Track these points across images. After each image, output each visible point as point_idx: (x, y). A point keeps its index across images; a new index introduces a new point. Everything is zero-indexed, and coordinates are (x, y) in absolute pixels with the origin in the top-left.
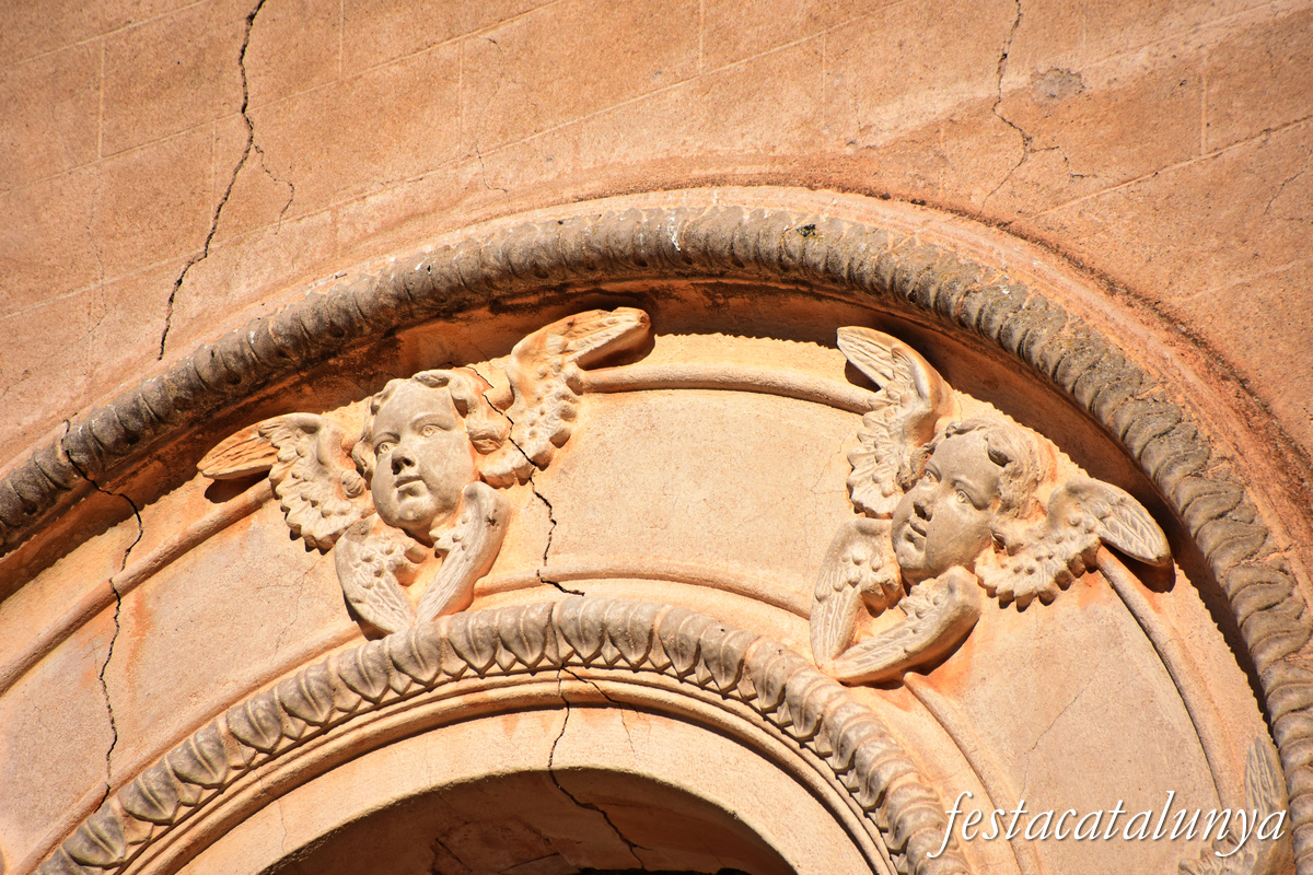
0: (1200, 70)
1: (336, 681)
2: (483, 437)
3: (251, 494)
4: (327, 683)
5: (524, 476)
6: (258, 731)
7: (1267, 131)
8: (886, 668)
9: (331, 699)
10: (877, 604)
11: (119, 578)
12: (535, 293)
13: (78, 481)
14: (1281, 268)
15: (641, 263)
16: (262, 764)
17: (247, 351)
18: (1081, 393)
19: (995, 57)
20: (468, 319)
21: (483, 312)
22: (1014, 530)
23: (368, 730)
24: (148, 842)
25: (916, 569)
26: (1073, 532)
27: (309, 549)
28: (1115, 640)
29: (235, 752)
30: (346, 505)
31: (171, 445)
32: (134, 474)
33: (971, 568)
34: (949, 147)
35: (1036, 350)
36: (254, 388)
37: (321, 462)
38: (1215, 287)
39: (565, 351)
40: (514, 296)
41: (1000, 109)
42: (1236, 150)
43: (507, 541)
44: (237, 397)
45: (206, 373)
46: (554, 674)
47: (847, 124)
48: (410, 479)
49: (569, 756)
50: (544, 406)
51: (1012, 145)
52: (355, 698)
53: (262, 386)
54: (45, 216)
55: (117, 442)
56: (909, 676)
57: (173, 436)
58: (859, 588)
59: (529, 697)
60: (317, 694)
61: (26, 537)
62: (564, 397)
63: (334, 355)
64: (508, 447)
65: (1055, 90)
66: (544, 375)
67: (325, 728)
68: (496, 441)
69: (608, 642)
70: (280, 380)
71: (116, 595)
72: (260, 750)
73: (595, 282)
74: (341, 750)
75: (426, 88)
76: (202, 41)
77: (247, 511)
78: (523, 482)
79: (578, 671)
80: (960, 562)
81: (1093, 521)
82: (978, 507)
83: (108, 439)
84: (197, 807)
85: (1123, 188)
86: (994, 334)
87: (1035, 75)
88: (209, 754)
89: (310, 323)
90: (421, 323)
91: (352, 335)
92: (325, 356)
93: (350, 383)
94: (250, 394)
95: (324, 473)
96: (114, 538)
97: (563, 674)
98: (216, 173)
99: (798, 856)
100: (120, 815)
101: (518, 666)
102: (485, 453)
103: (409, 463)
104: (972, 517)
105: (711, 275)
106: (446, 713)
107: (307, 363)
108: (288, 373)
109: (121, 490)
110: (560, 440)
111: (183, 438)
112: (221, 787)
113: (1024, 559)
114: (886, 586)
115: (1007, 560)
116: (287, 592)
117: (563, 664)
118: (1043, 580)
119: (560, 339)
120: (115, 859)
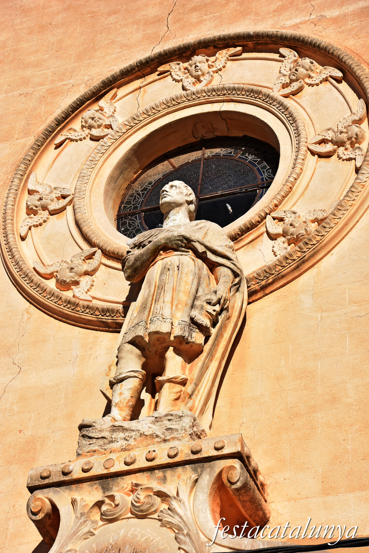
0: (349, 14)
1: (183, 96)
2: (210, 65)
3: (166, 74)
4: (181, 95)
5: (217, 72)
6: (167, 102)
7: (362, 21)
8: (287, 94)
9: (181, 98)
10: (284, 87)
11: (141, 85)
12: (222, 44)
13: (137, 69)
14: (364, 39)
15: (244, 38)
16: (167, 108)
17: (170, 50)
18: (330, 51)
19: (309, 14)
20: (209, 49)
21: (212, 48)
22: (312, 75)
23: (186, 104)
24: (146, 118)
25: (294, 80)
26: (324, 75)
27: (176, 82)
28: (330, 90)
29: (163, 105)
30: (184, 75)
31: (153, 66)
32: (146, 70)
33: (304, 80)
34: (300, 26)
35: (322, 45)
36: (169, 58)
37: (180, 69)
38: (351, 42)
39: (226, 54)
40: (218, 45)
41: (310, 21)
42: (355, 24)
43: (213, 80)
44: (166, 59)
45: (162, 53)
46: (223, 96)
47: (281, 24)
48: (198, 69)
49: (223, 109)
50: (222, 62)
51: (313, 25)
52: (185, 99)
53: (170, 57)
54: (130, 39)
55: (145, 63)
56: (291, 96)
57: (154, 64)
58: (282, 83)
59: (217, 100)
60: (179, 97)
61: (126, 77)
62: (226, 60)
63: (184, 53)
64: (214, 67)
65: (321, 18)
66: (222, 57)
67: (179, 103)
68: (212, 66)
69: (234, 91)
70: (174, 57)
71: (140, 88)
72: (167, 106)
73: (234, 43)
74: (181, 107)
75: (201, 22)
76: (160, 17)
77: (165, 77)
78: (216, 73)
79: (227, 96)
80: (302, 79)
81: (328, 73)
82: (307, 70)
83: (144, 62)
84: (155, 113)
85: (334, 30)
86: (313, 44)
87: (317, 16)
88: (158, 105)
89: (182, 46)
90: (201, 49)
91: (188, 50)
92: (183, 53)
93: (185, 59)
94: (168, 58)
95: (180, 71)
96: (140, 81)
97: (224, 96)
98: (162, 34)
99: (267, 121)
100: (142, 113)
101: (216, 95)
102: (210, 68)
103: (198, 67)
104: (305, 72)
105: (256, 41)
106: (201, 102)
107: (179, 54)
108: (176, 56)
109: (143, 72)
110: (224, 67)
111: (155, 65)
112: (159, 111)
113: (314, 79)
114: (287, 83)
115: (311, 79)
116: (171, 88)
117: (225, 95)
118: (317, 81)
119: (226, 52)
120: (140, 119)
